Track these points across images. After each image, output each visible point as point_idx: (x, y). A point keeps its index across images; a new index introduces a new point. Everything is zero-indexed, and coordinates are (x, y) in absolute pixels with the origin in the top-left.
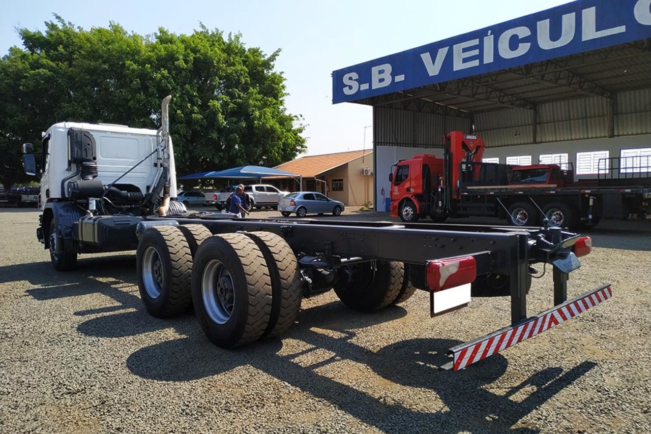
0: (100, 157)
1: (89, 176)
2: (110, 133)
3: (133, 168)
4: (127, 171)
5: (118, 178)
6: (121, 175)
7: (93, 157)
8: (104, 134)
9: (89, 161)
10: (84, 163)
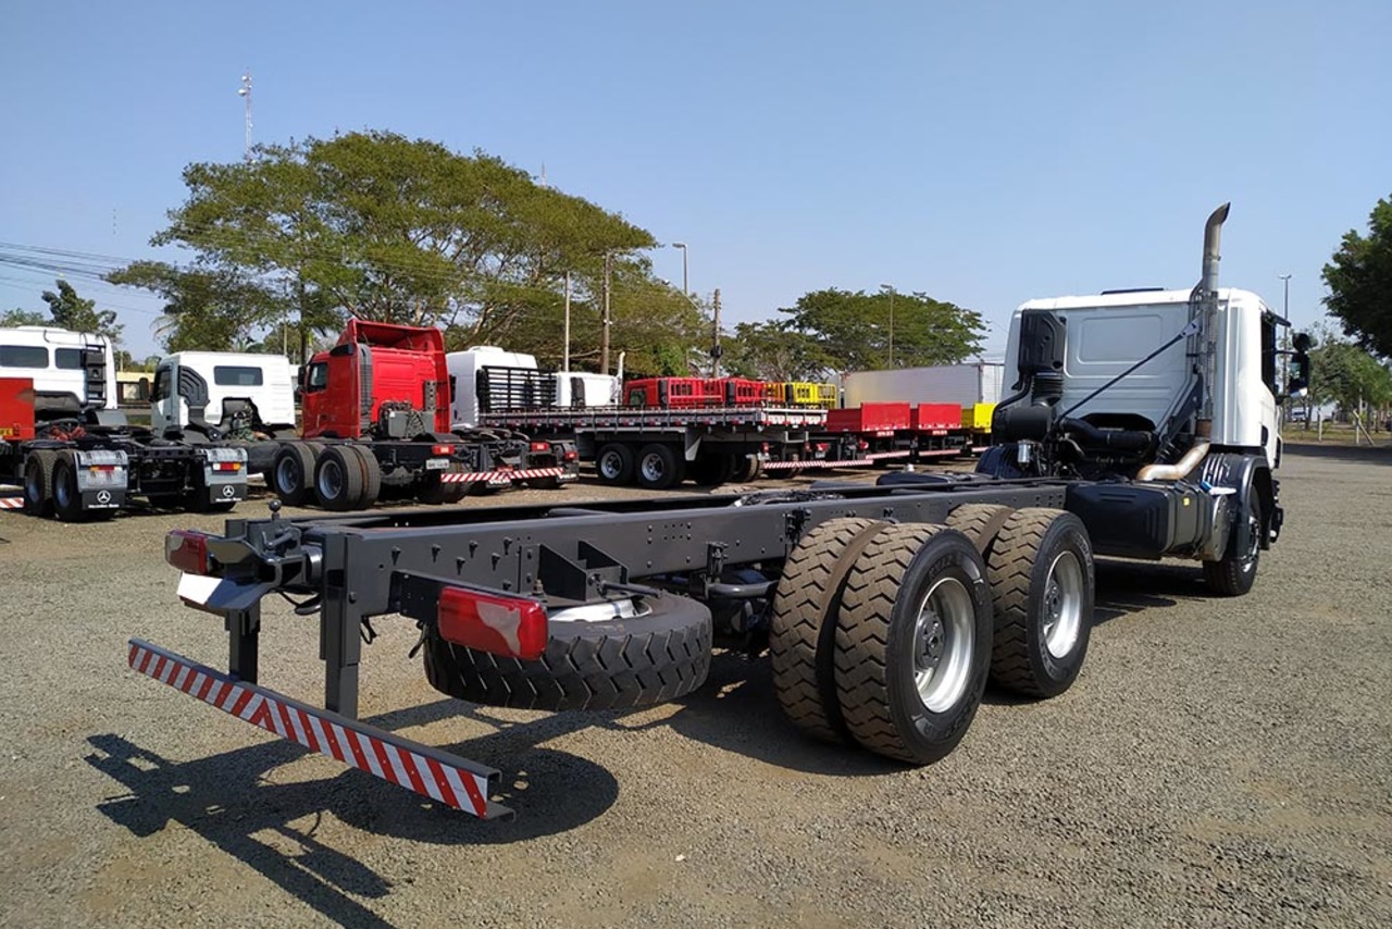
0: (1078, 358)
1: (1042, 399)
2: (1103, 310)
3: (1116, 380)
4: (1101, 386)
5: (1080, 401)
6: (1087, 396)
7: (1052, 361)
8: (1090, 314)
9: (1048, 369)
10: (1039, 374)
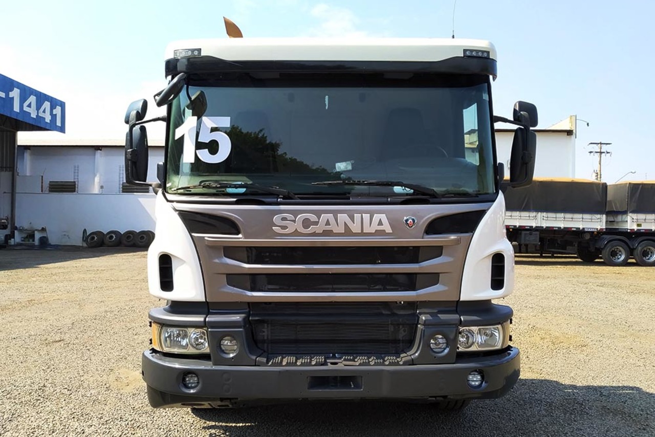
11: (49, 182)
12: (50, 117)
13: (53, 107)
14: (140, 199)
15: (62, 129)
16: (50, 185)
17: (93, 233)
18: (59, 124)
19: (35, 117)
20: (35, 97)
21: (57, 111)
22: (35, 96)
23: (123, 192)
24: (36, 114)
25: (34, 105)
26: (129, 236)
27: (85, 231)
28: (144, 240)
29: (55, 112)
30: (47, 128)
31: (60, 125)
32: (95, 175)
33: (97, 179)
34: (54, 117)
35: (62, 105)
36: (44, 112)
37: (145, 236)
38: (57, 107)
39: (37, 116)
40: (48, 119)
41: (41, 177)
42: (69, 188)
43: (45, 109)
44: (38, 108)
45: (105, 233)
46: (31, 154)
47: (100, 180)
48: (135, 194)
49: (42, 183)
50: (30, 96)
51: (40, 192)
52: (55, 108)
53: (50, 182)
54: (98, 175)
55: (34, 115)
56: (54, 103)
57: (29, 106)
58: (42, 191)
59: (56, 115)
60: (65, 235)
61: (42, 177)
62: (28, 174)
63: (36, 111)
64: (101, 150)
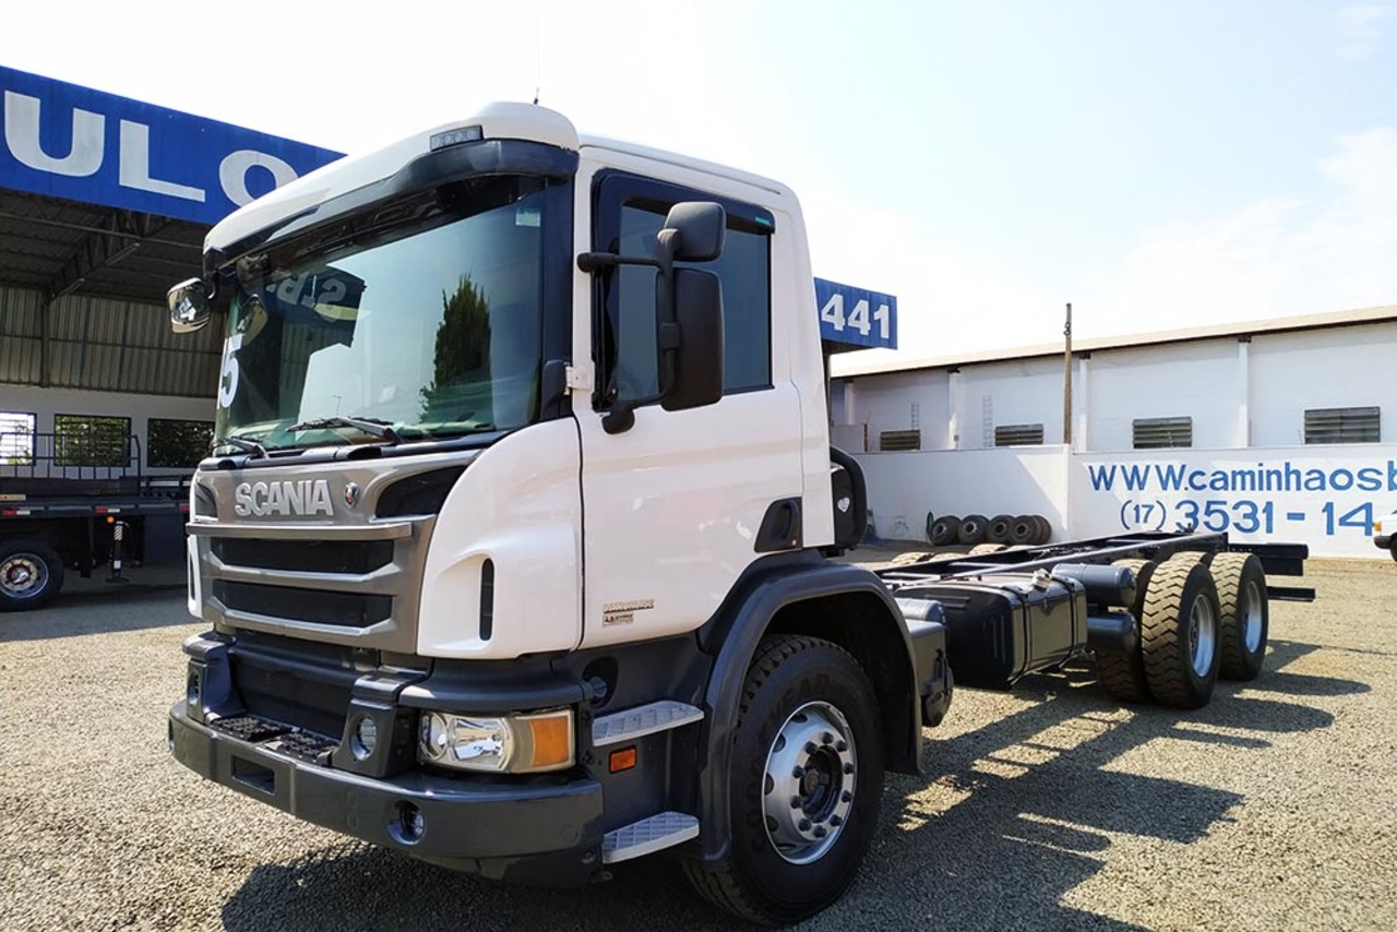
11: (879, 434)
12: (869, 325)
13: (872, 309)
14: (1021, 458)
15: (891, 343)
16: (882, 439)
17: (941, 520)
18: (885, 334)
19: (841, 329)
20: (841, 297)
21: (882, 313)
22: (841, 294)
23: (997, 445)
24: (844, 324)
25: (839, 310)
26: (1001, 526)
27: (930, 515)
28: (1025, 533)
29: (877, 316)
30: (864, 344)
31: (887, 337)
32: (950, 418)
33: (952, 425)
34: (875, 324)
35: (891, 302)
36: (858, 318)
37: (1026, 526)
38: (882, 306)
39: (844, 327)
40: (865, 329)
41: (863, 427)
42: (907, 441)
43: (859, 314)
44: (846, 315)
45: (961, 519)
46: (856, 390)
47: (958, 425)
48: (1011, 447)
49: (866, 436)
50: (832, 296)
51: (863, 450)
52: (878, 309)
53: (883, 433)
54: (954, 418)
55: (839, 327)
56: (875, 300)
57: (831, 312)
58: (866, 450)
59: (879, 320)
60: (900, 523)
61: (866, 426)
62: (850, 423)
63: (844, 320)
64: (958, 372)
